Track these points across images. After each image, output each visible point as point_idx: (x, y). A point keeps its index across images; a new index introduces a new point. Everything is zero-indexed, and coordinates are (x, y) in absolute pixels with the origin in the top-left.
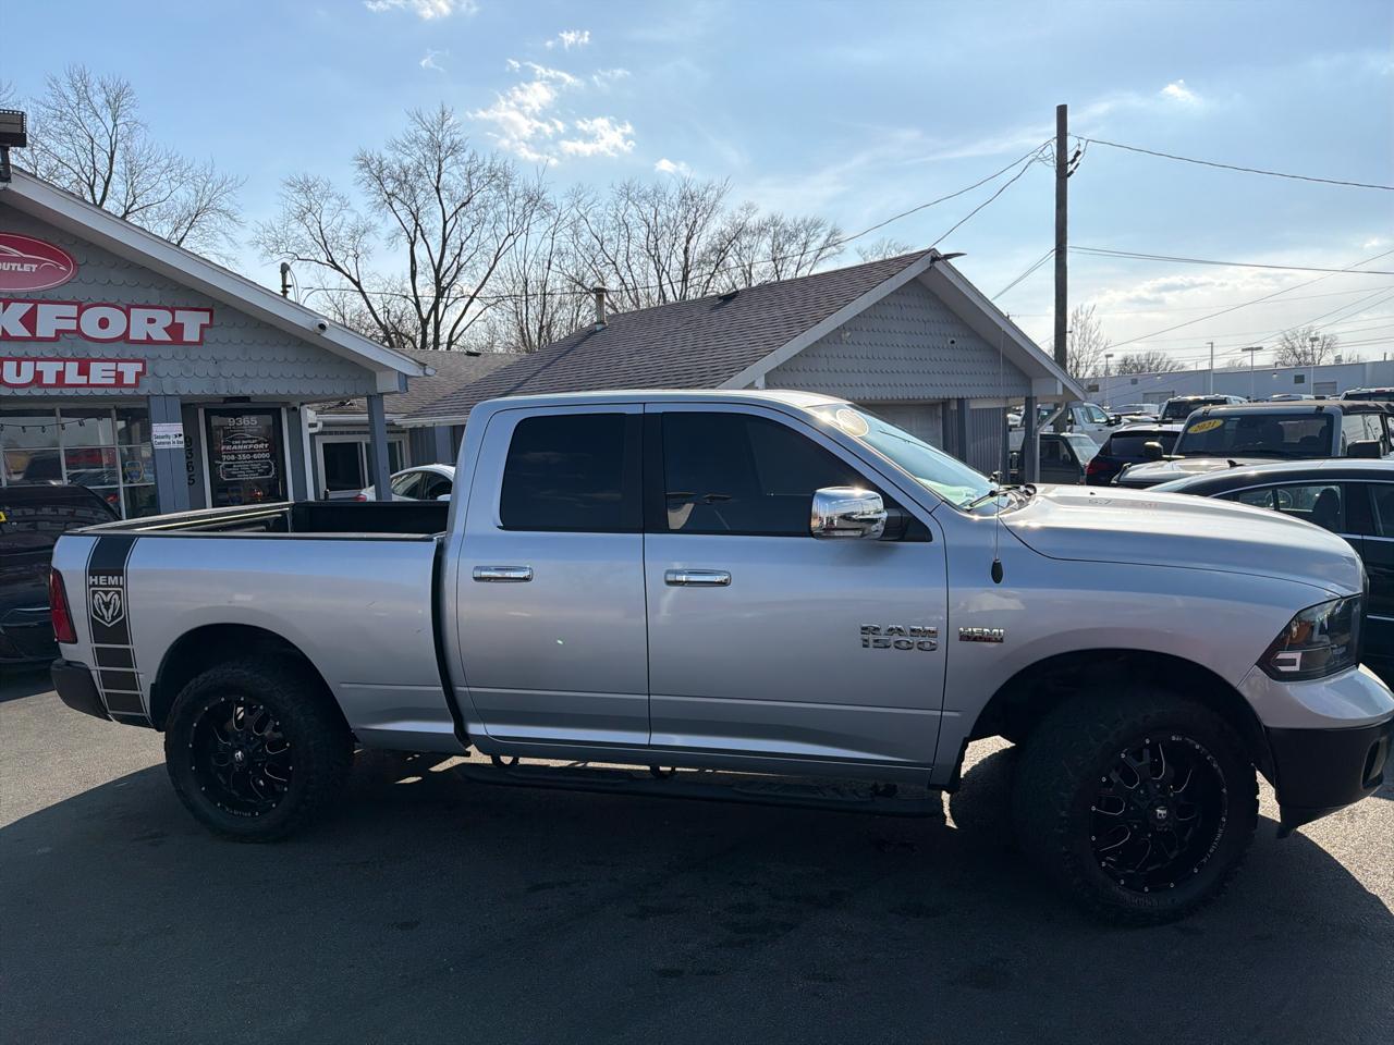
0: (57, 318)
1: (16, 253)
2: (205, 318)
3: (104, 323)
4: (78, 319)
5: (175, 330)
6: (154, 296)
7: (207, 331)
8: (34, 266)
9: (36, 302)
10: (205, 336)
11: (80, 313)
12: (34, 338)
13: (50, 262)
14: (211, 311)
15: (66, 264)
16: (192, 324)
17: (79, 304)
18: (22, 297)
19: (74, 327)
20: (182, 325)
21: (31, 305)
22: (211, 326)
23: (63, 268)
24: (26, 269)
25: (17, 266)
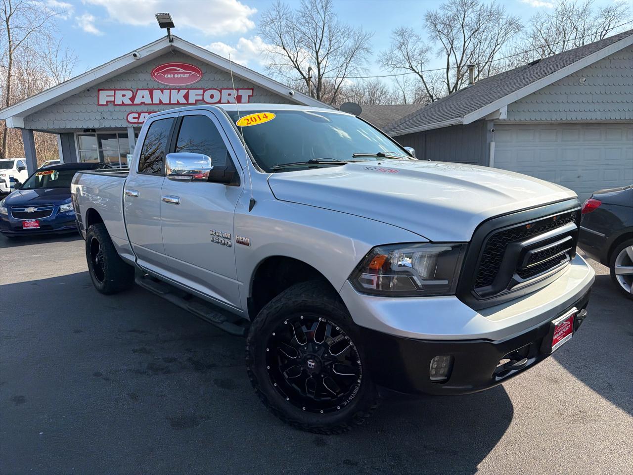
0: (196, 95)
1: (182, 70)
2: (250, 92)
3: (212, 97)
4: (203, 95)
5: (238, 98)
6: (231, 84)
7: (250, 97)
8: (188, 75)
9: (189, 89)
10: (250, 101)
11: (204, 92)
12: (188, 103)
13: (193, 73)
14: (252, 89)
15: (199, 73)
16: (246, 94)
17: (203, 89)
18: (184, 87)
19: (201, 99)
20: (241, 96)
21: (187, 91)
22: (252, 96)
23: (198, 75)
24: (185, 76)
25: (182, 75)
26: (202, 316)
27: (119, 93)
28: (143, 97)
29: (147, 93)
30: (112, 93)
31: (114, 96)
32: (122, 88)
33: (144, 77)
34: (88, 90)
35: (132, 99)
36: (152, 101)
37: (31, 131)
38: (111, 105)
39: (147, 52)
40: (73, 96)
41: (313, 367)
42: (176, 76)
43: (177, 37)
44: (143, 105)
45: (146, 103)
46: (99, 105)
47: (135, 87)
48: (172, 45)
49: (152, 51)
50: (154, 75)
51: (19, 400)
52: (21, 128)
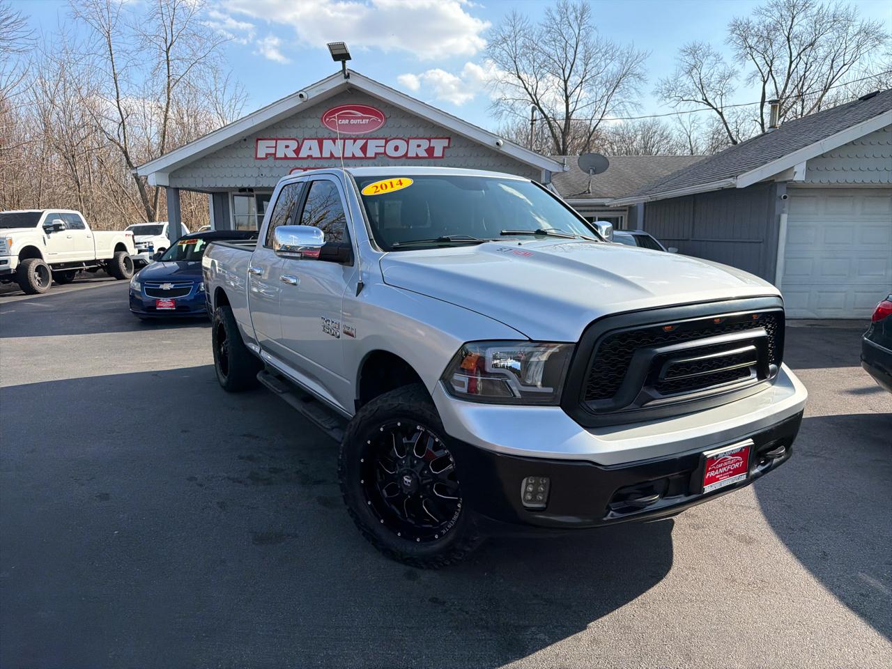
0: (377, 147)
1: (360, 114)
2: (445, 143)
3: (396, 148)
4: (385, 147)
5: (430, 151)
6: (421, 132)
7: (446, 150)
8: (367, 120)
9: (368, 139)
10: (445, 153)
11: (386, 143)
12: (366, 158)
13: (374, 118)
14: (449, 138)
15: (381, 119)
16: (439, 146)
17: (386, 139)
18: (362, 137)
19: (383, 151)
20: (434, 147)
21: (365, 141)
22: (448, 147)
23: (379, 120)
24: (364, 122)
25: (360, 121)
26: (313, 419)
27: (281, 144)
28: (310, 149)
29: (315, 143)
30: (273, 143)
31: (276, 147)
32: (287, 137)
33: (313, 123)
34: (245, 140)
35: (297, 151)
36: (321, 153)
37: (177, 189)
38: (271, 159)
39: (317, 91)
40: (226, 147)
41: (409, 485)
42: (353, 121)
43: (354, 72)
44: (310, 159)
45: (314, 156)
46: (257, 158)
47: (301, 137)
48: (347, 83)
49: (323, 90)
50: (325, 119)
51: (104, 497)
52: (166, 187)
